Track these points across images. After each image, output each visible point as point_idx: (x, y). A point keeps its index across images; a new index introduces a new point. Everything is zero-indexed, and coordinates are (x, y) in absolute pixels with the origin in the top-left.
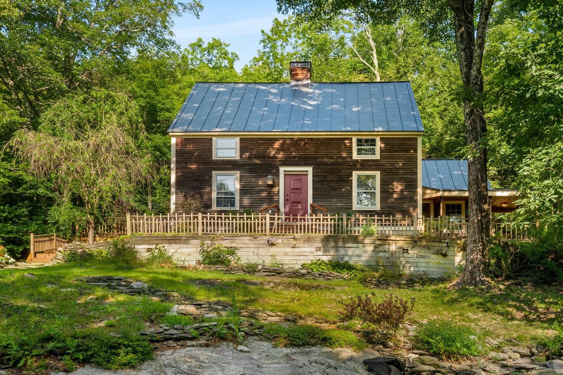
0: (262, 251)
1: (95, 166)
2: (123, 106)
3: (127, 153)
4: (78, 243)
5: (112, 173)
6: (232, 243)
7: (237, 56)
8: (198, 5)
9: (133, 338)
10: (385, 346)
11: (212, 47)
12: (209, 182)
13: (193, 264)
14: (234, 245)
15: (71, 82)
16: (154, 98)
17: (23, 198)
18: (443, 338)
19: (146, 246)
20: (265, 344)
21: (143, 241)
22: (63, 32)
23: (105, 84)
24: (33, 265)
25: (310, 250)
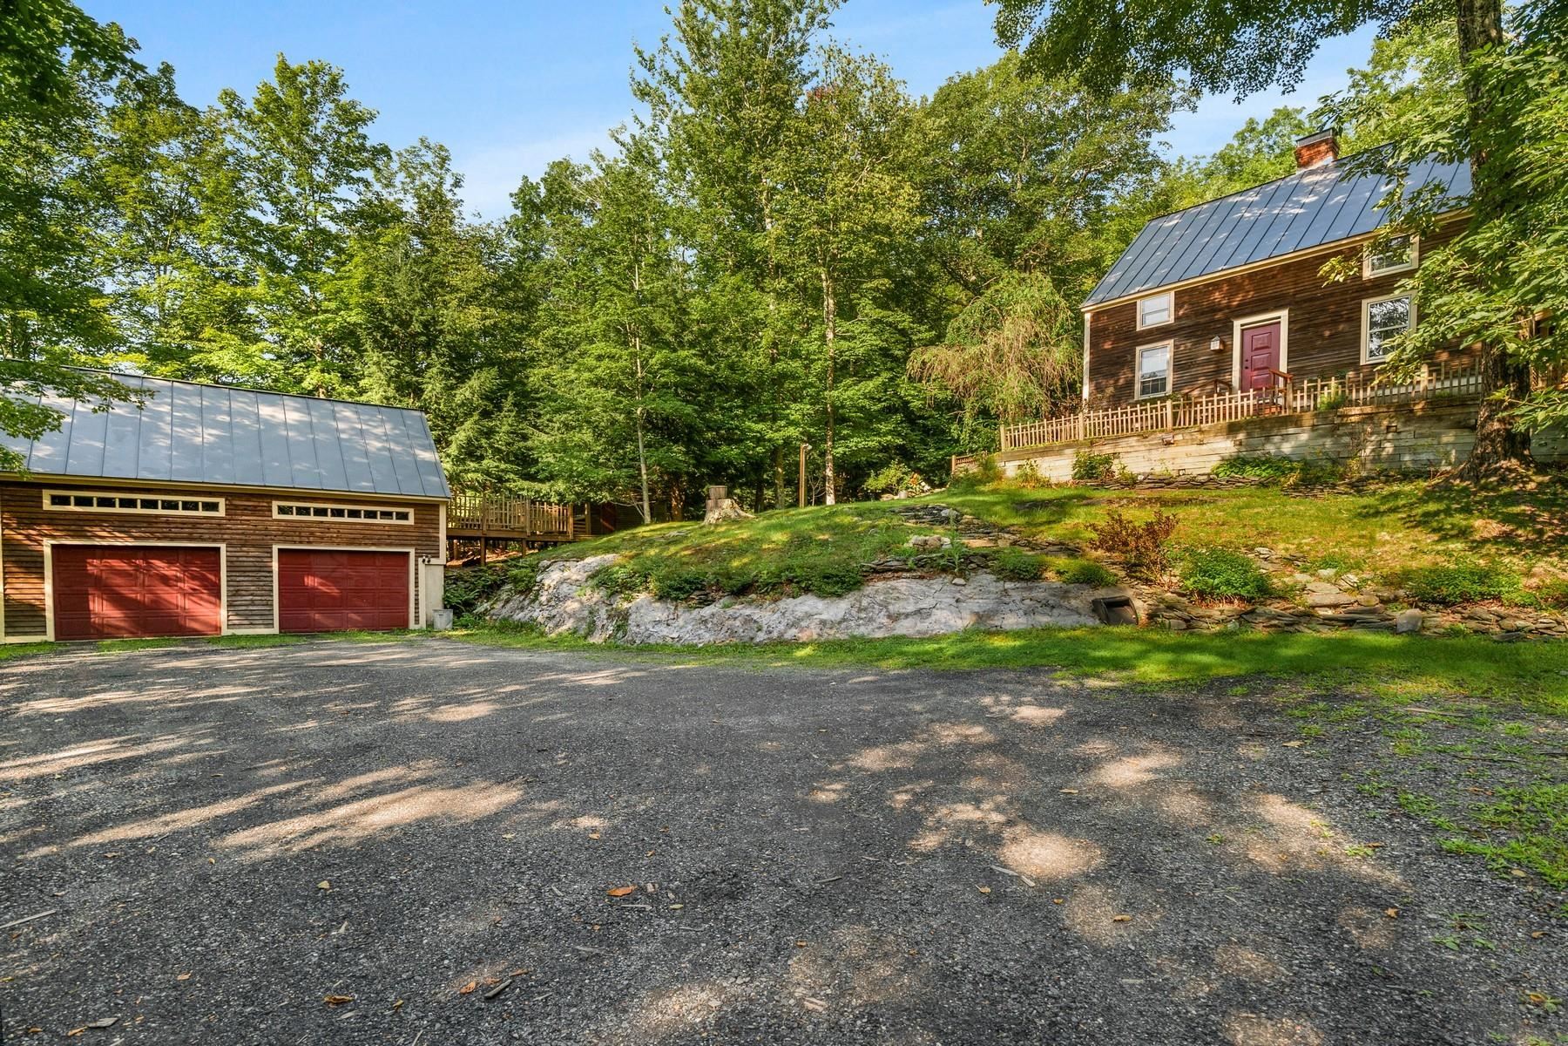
0: (1155, 454)
6: (1115, 446)
12: (1131, 364)
20: (990, 577)
21: (1016, 456)
25: (1226, 446)
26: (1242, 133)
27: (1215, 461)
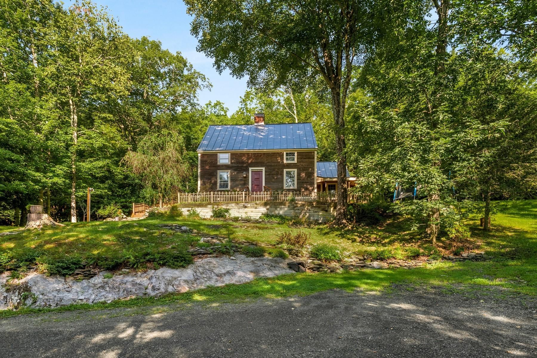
0: (241, 210)
1: (163, 169)
2: (176, 138)
3: (178, 162)
4: (156, 207)
5: (170, 172)
6: (227, 206)
7: (228, 109)
8: (211, 85)
9: (184, 254)
10: (297, 256)
11: (216, 105)
12: (216, 176)
13: (209, 217)
14: (228, 208)
15: (151, 126)
16: (189, 133)
17: (129, 185)
18: (323, 252)
19: (187, 209)
20: (243, 256)
21: (186, 206)
22: (147, 101)
23: (167, 126)
24: (135, 219)
25: (263, 210)
26: (207, 104)
27: (260, 215)
